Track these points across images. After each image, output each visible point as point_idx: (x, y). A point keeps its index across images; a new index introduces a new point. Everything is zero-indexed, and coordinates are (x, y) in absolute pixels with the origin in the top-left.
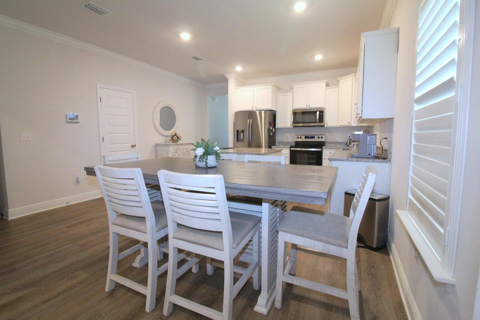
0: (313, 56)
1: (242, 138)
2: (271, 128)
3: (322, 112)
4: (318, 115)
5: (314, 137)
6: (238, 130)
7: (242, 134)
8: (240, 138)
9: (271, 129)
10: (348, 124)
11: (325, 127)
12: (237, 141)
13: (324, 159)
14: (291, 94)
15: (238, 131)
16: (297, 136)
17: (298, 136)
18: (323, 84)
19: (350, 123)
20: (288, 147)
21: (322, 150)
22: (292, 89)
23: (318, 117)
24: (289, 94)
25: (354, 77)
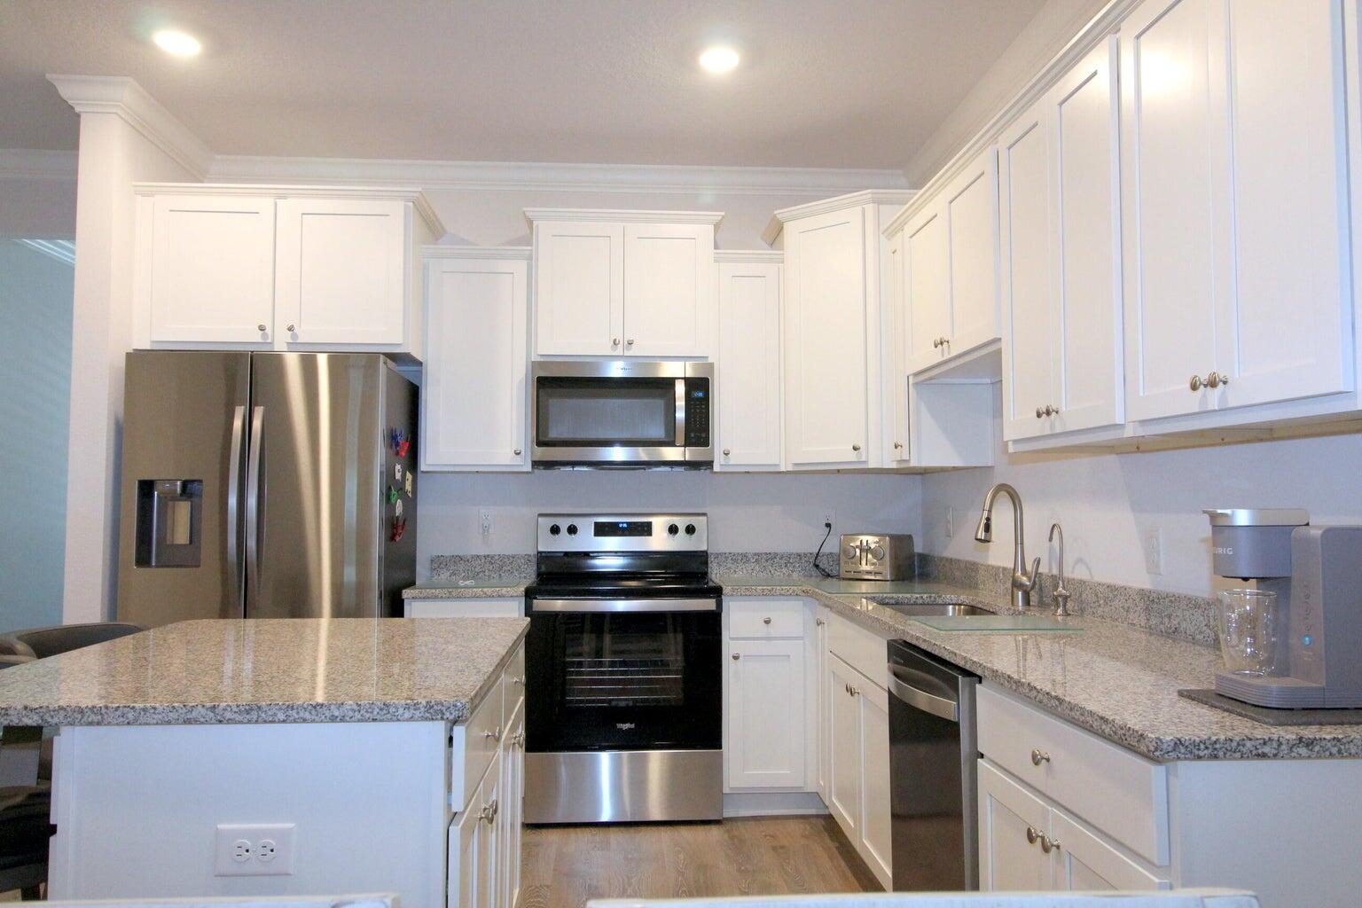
0: (685, 54)
1: (181, 536)
2: (398, 467)
3: (699, 388)
4: (681, 403)
5: (649, 524)
6: (147, 477)
7: (183, 510)
8: (161, 540)
9: (398, 476)
10: (852, 456)
11: (716, 468)
12: (143, 559)
13: (736, 658)
14: (519, 267)
15: (146, 488)
16: (547, 523)
17: (552, 522)
18: (701, 231)
19: (863, 450)
20: (511, 591)
21: (719, 605)
22: (527, 240)
23: (680, 415)
24: (505, 266)
25: (870, 208)
